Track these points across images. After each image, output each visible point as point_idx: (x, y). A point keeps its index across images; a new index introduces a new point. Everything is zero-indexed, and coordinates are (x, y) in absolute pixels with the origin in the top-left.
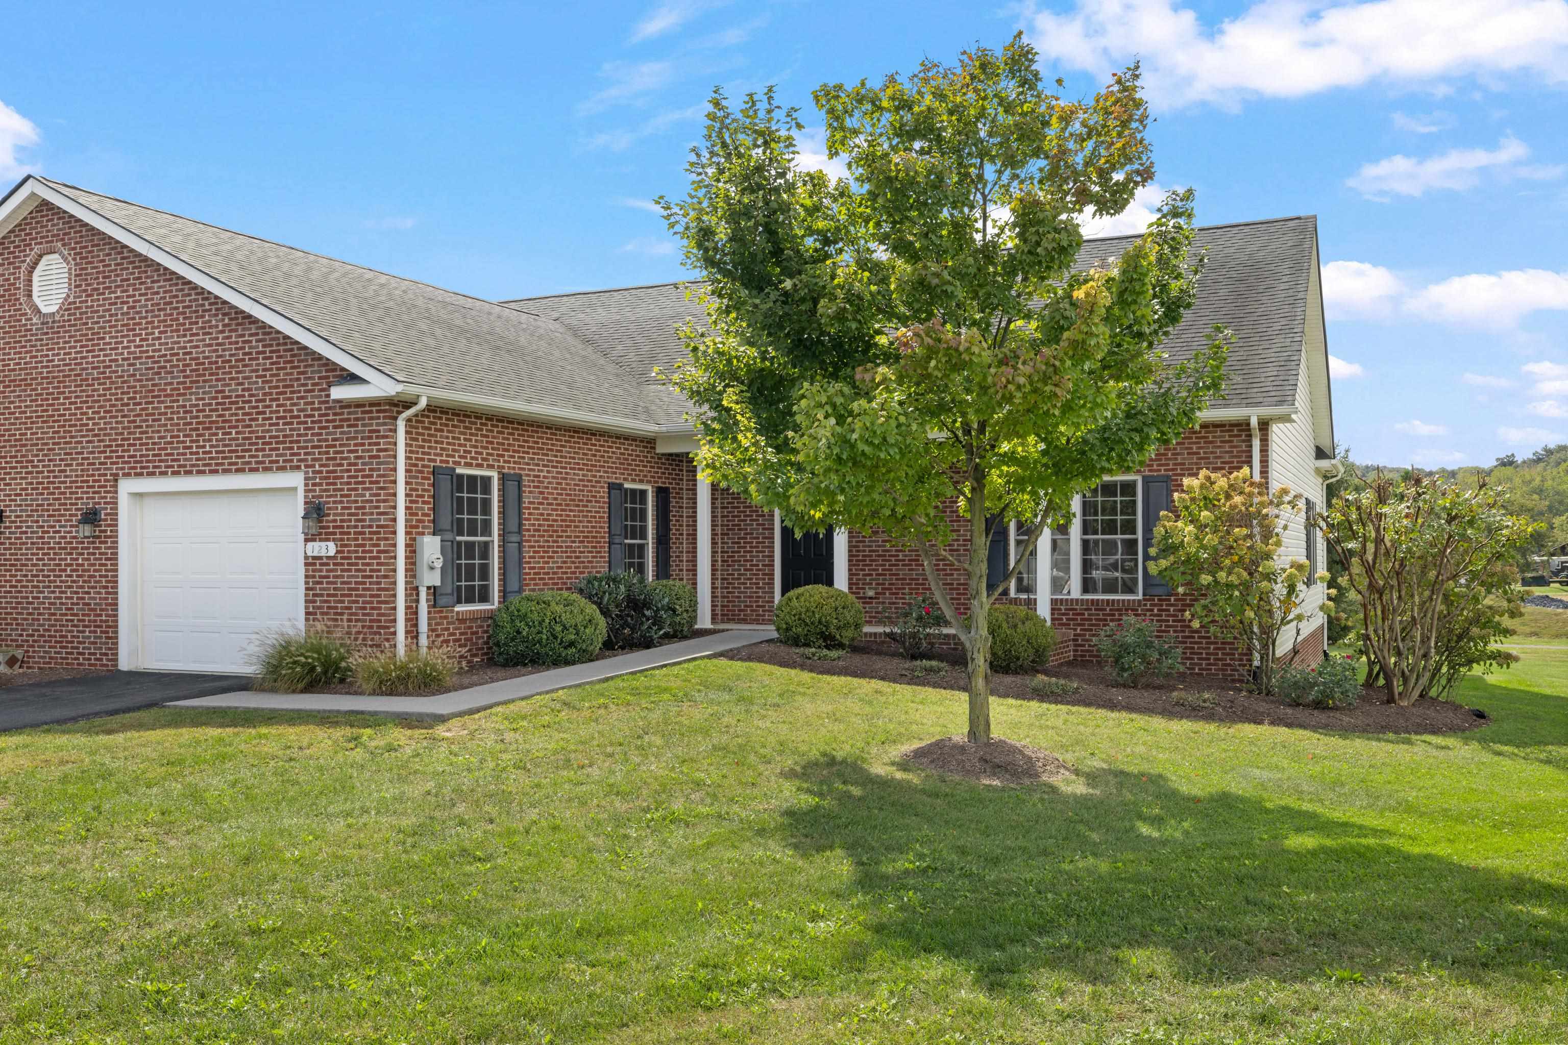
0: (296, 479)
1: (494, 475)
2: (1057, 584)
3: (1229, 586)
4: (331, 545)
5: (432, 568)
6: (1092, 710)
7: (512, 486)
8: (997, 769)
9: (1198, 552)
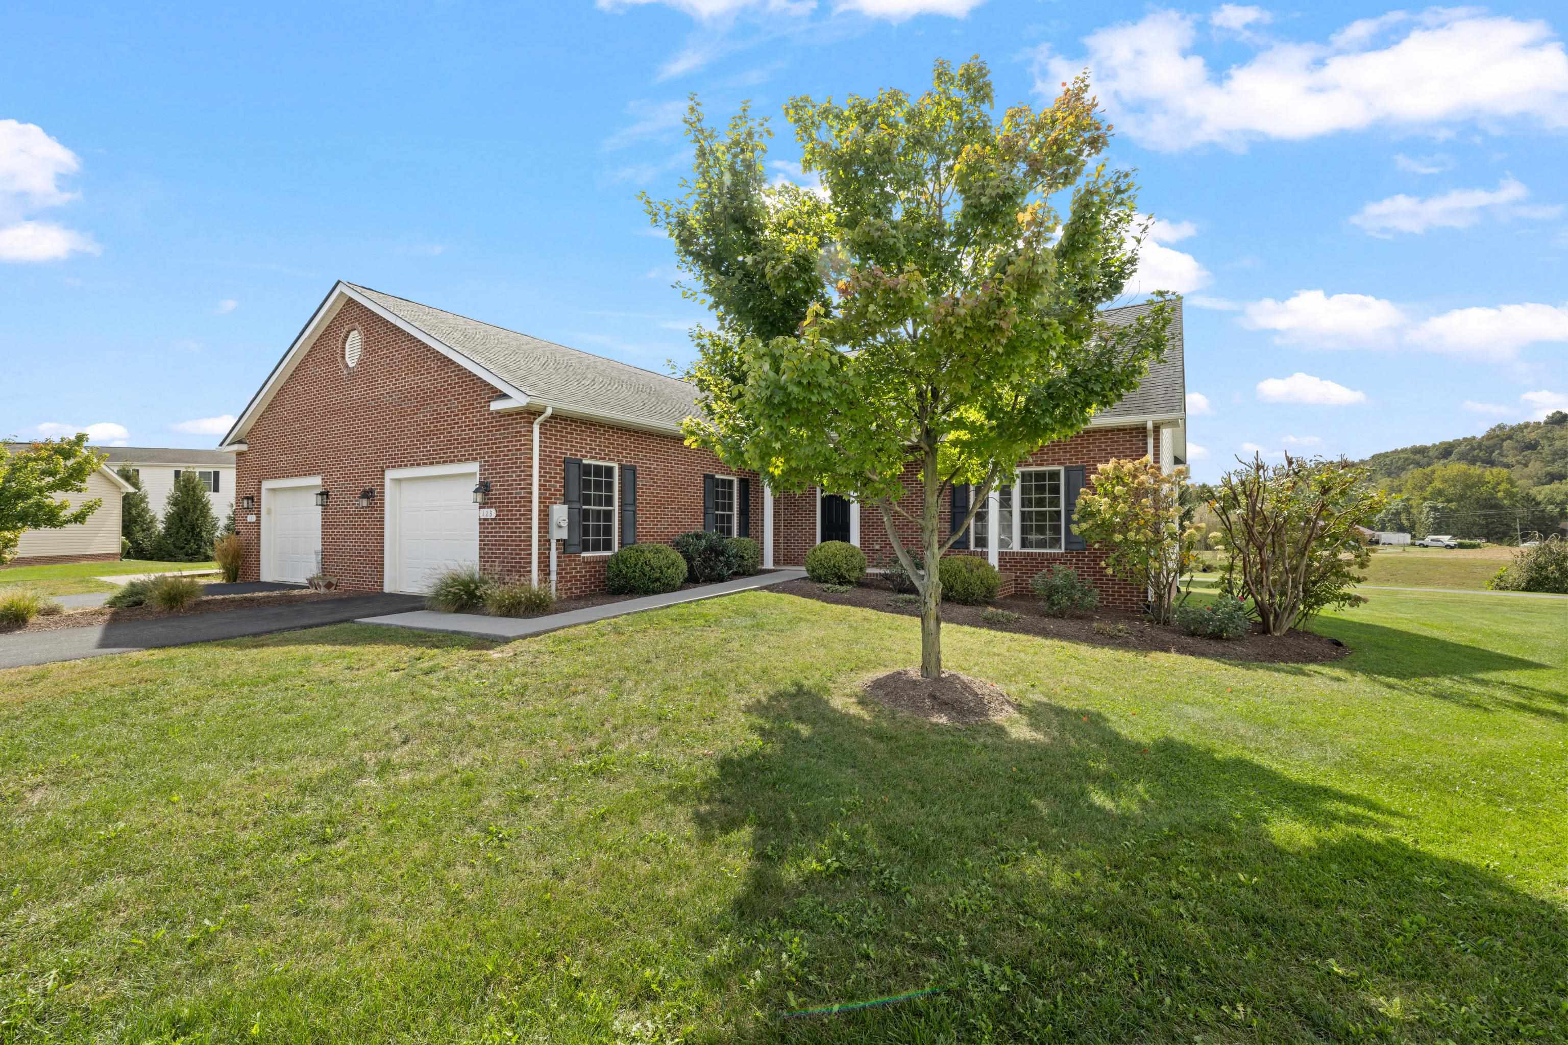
0: (473, 467)
1: (616, 466)
2: (1003, 543)
3: (1137, 543)
4: (493, 510)
5: (560, 527)
6: (1030, 637)
7: (629, 475)
8: (944, 705)
9: (1112, 517)
